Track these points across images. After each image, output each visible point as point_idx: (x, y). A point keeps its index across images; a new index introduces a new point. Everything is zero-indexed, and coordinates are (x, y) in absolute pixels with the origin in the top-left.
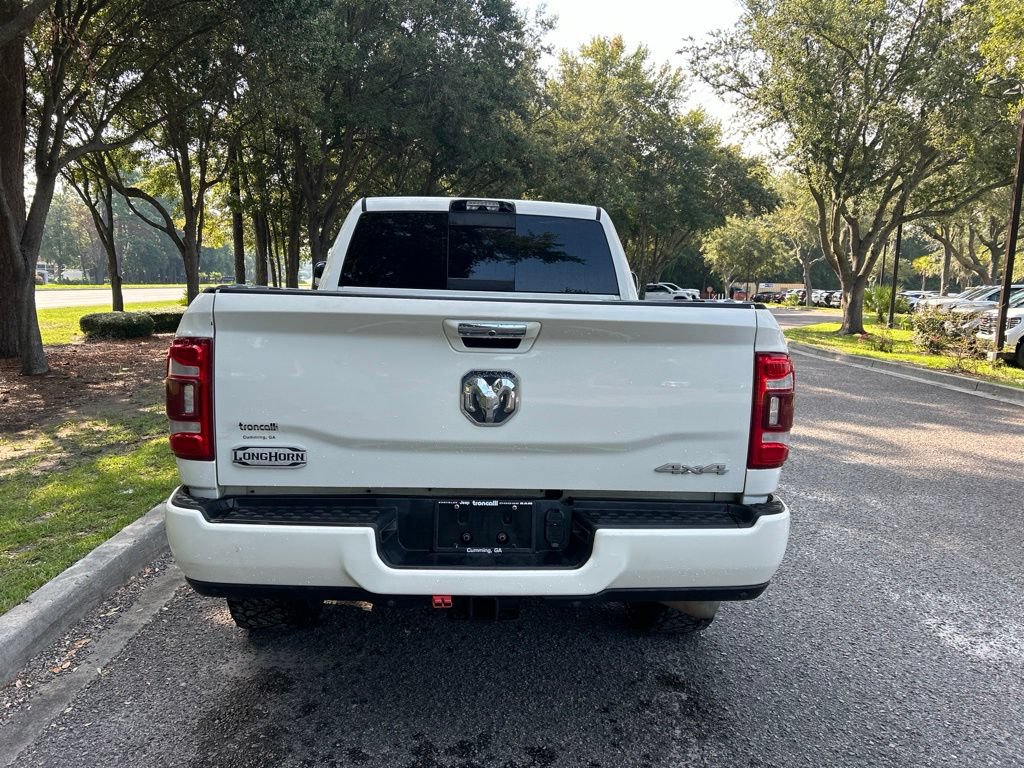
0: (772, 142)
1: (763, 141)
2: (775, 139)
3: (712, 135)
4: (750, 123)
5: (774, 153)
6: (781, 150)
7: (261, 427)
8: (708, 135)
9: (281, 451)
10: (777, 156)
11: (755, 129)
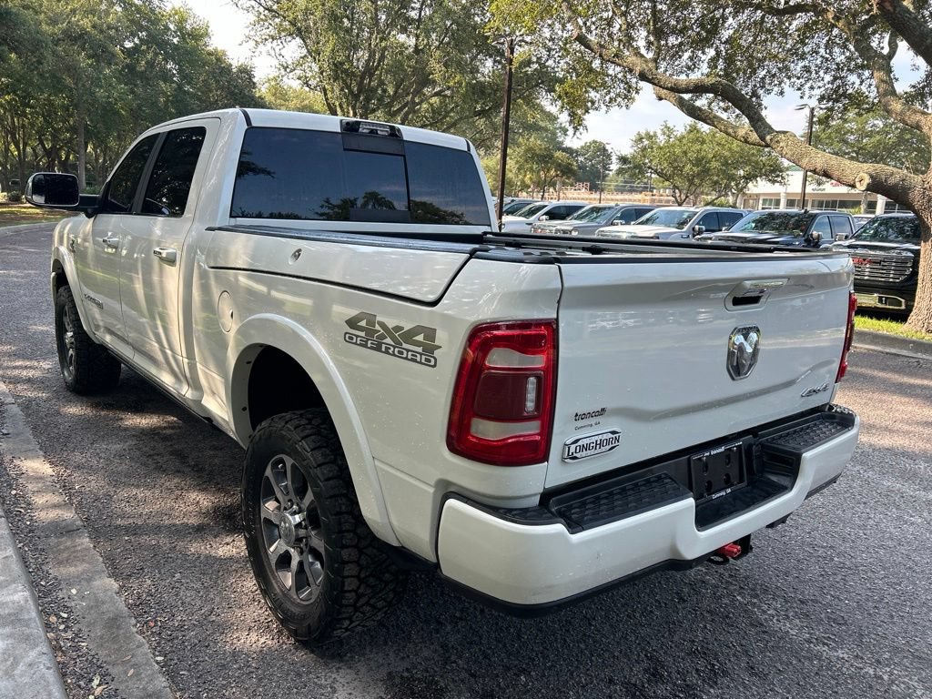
0: (280, 55)
1: (272, 52)
2: (283, 52)
3: (202, 36)
4: (262, 33)
5: (282, 65)
6: (290, 63)
7: (591, 415)
8: (198, 35)
9: (605, 437)
10: (285, 68)
11: (266, 40)
